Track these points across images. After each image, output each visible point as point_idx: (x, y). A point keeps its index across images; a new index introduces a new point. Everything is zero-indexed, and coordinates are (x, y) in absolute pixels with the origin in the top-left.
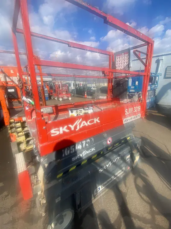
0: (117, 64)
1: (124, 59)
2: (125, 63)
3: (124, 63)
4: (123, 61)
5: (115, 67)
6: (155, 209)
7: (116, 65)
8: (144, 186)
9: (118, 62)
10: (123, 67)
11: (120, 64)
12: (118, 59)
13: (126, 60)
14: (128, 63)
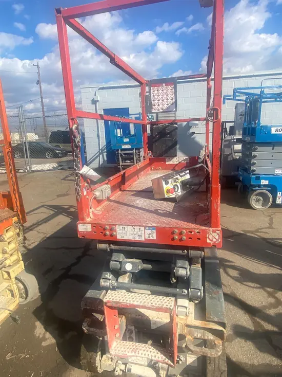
0: (154, 100)
1: (166, 92)
2: (170, 100)
3: (167, 99)
4: (165, 96)
5: (151, 104)
6: (269, 289)
7: (152, 102)
8: (240, 274)
9: (156, 97)
10: (166, 106)
11: (161, 101)
12: (156, 92)
13: (170, 96)
14: (174, 100)
